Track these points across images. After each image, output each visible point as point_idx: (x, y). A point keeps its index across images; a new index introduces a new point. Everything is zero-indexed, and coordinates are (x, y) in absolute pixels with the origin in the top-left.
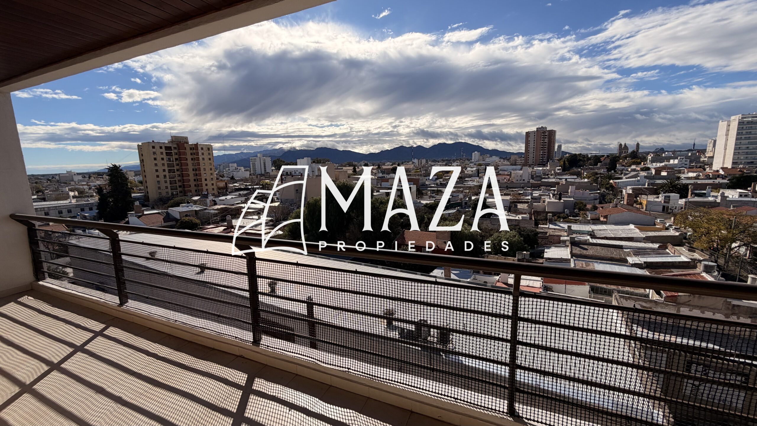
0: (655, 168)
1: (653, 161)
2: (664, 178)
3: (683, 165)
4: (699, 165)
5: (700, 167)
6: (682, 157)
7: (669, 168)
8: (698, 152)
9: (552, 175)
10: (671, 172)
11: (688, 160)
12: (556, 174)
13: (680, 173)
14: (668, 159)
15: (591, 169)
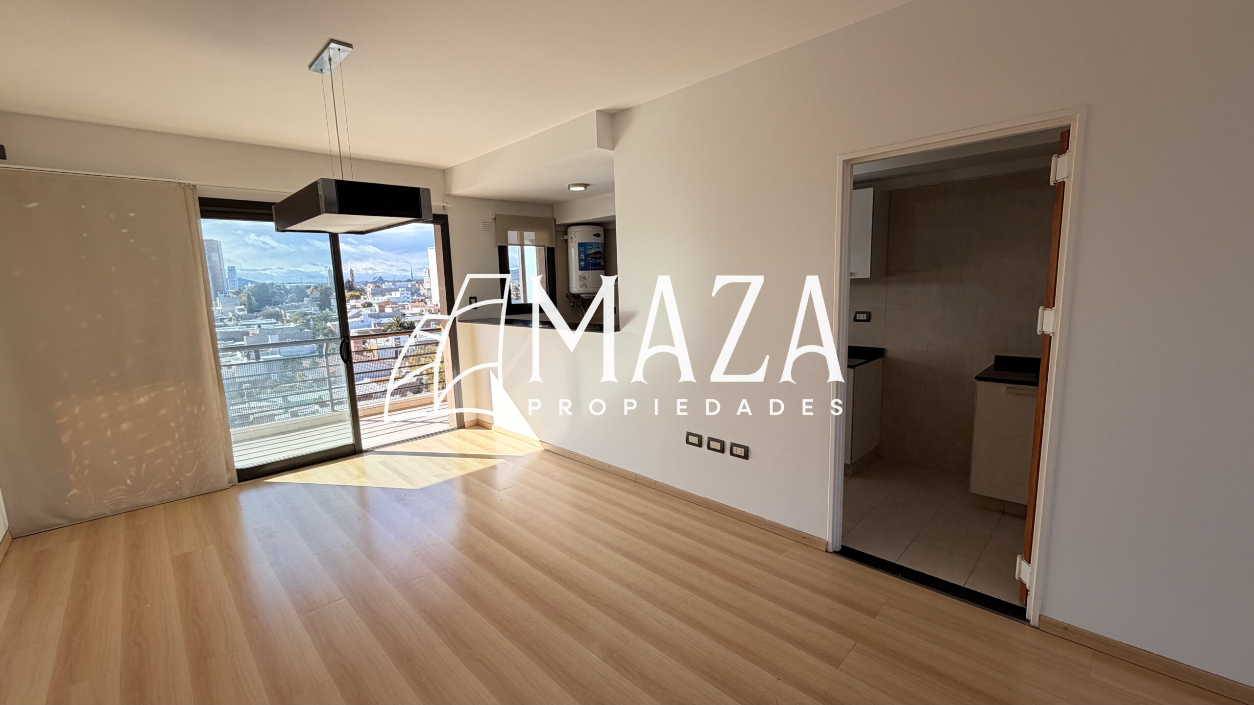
0: (377, 304)
1: (374, 294)
2: (389, 316)
3: (406, 298)
4: (420, 298)
5: (422, 301)
6: (403, 289)
7: (393, 303)
8: (417, 282)
9: (230, 320)
10: (396, 307)
11: (410, 293)
13: (404, 308)
14: (390, 290)
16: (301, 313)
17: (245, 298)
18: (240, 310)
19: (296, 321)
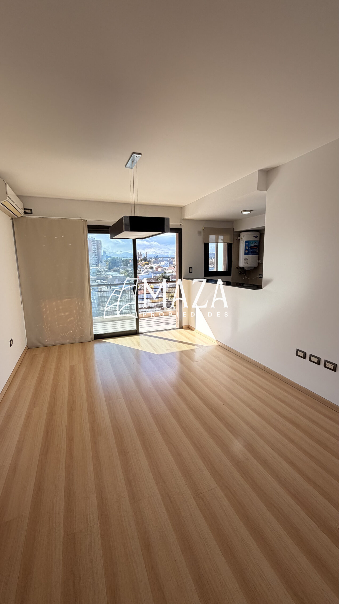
0: (155, 267)
1: (154, 263)
2: (160, 273)
3: (167, 265)
4: (173, 265)
5: (173, 267)
6: (166, 261)
7: (161, 267)
8: (172, 258)
9: (103, 272)
10: (162, 269)
11: (168, 263)
12: (105, 271)
13: (166, 270)
14: (161, 262)
15: (125, 268)
16: (126, 270)
17: (108, 264)
18: (106, 268)
19: (125, 273)
